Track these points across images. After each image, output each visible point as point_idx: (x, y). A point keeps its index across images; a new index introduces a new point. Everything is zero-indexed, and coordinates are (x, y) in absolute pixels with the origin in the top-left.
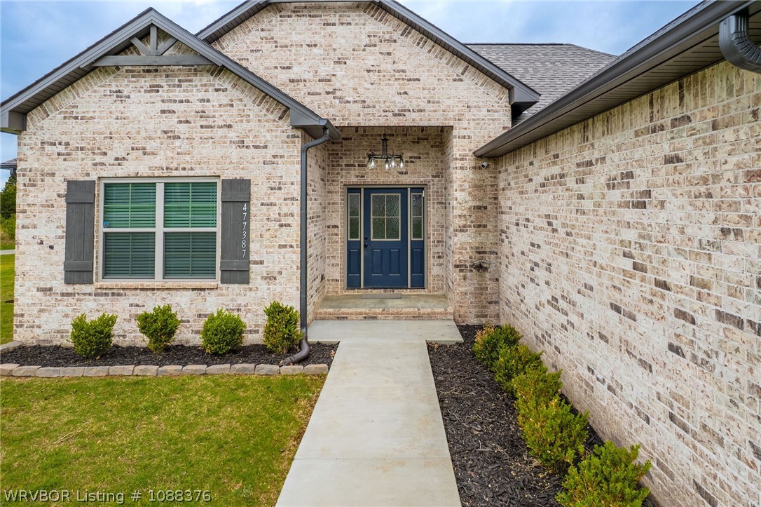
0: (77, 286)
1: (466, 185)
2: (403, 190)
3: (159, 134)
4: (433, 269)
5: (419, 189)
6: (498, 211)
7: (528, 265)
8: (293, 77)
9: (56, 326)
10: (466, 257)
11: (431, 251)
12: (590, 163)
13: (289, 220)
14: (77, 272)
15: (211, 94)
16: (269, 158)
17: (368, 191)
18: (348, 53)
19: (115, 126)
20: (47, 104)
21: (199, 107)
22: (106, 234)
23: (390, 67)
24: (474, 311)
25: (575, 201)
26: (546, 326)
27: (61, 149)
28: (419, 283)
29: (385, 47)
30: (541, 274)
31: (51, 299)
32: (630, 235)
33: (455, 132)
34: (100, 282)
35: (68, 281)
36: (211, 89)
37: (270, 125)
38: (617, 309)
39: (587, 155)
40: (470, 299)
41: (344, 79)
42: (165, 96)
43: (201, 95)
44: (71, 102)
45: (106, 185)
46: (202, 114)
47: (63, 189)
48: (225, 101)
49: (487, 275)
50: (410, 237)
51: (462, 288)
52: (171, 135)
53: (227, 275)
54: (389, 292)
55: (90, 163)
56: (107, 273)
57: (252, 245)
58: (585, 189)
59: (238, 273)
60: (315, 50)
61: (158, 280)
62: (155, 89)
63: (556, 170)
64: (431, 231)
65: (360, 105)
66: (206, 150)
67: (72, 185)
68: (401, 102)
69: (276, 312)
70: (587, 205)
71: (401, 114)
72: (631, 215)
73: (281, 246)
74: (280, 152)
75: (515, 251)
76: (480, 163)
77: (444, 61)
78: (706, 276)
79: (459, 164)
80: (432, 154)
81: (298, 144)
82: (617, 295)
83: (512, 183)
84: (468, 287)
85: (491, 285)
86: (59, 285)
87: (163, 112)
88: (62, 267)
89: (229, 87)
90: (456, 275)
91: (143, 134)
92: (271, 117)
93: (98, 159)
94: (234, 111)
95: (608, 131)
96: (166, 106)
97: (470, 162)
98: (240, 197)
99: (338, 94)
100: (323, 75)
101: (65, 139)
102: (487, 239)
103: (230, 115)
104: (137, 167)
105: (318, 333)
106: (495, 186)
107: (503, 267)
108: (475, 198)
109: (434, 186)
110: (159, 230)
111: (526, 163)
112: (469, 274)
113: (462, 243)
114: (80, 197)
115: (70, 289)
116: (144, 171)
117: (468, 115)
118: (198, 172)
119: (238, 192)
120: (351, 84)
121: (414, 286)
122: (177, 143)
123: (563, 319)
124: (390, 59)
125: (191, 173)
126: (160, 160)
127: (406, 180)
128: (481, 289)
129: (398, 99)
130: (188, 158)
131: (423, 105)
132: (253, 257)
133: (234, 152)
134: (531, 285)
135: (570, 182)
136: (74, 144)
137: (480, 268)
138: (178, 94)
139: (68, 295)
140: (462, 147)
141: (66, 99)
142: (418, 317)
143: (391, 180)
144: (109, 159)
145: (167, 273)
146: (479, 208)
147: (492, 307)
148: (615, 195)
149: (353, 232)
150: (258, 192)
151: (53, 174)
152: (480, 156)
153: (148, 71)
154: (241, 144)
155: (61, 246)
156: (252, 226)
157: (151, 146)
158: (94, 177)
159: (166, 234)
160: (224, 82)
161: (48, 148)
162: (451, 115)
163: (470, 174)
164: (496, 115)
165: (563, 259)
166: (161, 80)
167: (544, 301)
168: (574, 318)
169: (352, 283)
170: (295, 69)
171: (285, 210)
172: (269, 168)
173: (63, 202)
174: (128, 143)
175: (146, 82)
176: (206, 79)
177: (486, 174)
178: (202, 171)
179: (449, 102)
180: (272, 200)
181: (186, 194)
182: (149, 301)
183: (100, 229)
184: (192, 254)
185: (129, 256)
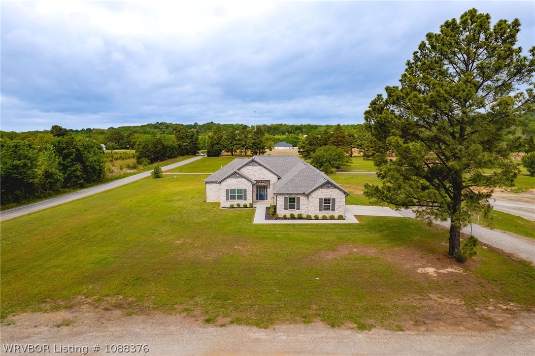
1: (272, 188)
2: (264, 186)
4: (269, 197)
9: (225, 205)
11: (268, 195)
13: (251, 194)
14: (227, 199)
17: (259, 186)
18: (257, 171)
19: (231, 183)
20: (223, 181)
31: (224, 202)
33: (271, 181)
40: (272, 202)
42: (237, 180)
44: (226, 180)
46: (241, 182)
48: (243, 180)
50: (265, 193)
54: (262, 201)
55: (228, 187)
57: (247, 196)
59: (245, 199)
60: (252, 170)
62: (235, 179)
65: (258, 177)
66: (241, 186)
67: (226, 190)
69: (250, 203)
71: (264, 179)
73: (250, 197)
74: (250, 186)
79: (271, 185)
86: (225, 200)
87: (236, 182)
92: (248, 182)
99: (255, 176)
100: (253, 173)
101: (226, 185)
103: (244, 182)
104: (233, 188)
105: (254, 206)
110: (236, 195)
117: (272, 179)
119: (245, 190)
120: (257, 175)
121: (266, 199)
122: (238, 185)
124: (262, 171)
126: (236, 187)
129: (263, 177)
130: (239, 187)
131: (266, 177)
132: (247, 198)
133: (245, 186)
139: (226, 202)
140: (271, 183)
144: (230, 187)
145: (237, 199)
149: (257, 192)
150: (247, 190)
151: (224, 188)
153: (234, 177)
155: (225, 196)
156: (247, 194)
157: (235, 185)
158: (229, 189)
161: (224, 186)
162: (270, 179)
169: (257, 199)
170: (250, 173)
172: (248, 188)
174: (232, 185)
178: (241, 188)
179: (270, 177)
180: (249, 191)
181: (240, 191)
182: (235, 202)
183: (230, 195)
184: (240, 197)
185: (233, 197)
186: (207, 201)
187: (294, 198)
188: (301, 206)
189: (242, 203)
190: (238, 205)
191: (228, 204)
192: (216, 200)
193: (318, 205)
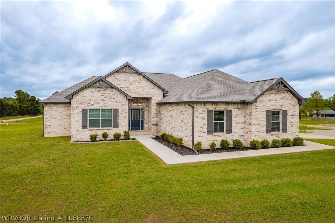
0: (84, 129)
1: (155, 109)
2: (139, 109)
3: (101, 100)
4: (146, 126)
5: (142, 109)
6: (161, 114)
7: (168, 124)
8: (121, 87)
9: (80, 137)
10: (154, 123)
11: (145, 122)
12: (178, 109)
13: (126, 116)
14: (84, 127)
15: (111, 92)
16: (122, 105)
17: (132, 109)
18: (132, 82)
19: (92, 98)
20: (77, 94)
21: (108, 95)
22: (89, 119)
23: (140, 85)
24: (156, 133)
25: (176, 114)
26: (171, 132)
27: (80, 102)
28: (142, 129)
29: (139, 81)
30: (170, 124)
31: (79, 132)
32: (182, 118)
33: (153, 99)
34: (89, 128)
35: (82, 129)
36: (111, 91)
37: (122, 99)
38: (181, 127)
39: (178, 108)
40: (155, 131)
41: (131, 87)
42: (102, 92)
43: (109, 92)
44: (82, 93)
45: (89, 109)
46: (109, 96)
47: (81, 110)
48: (114, 94)
49: (158, 126)
50: (141, 119)
51: (154, 129)
52: (103, 100)
53: (114, 127)
54: (136, 131)
55: (86, 105)
56: (90, 127)
57: (119, 121)
58: (177, 112)
59: (116, 126)
60: (125, 81)
61: (100, 128)
62: (100, 91)
63: (173, 109)
64: (145, 118)
65: (134, 93)
66: (110, 103)
67: (83, 109)
68: (142, 93)
69: (125, 132)
70: (177, 114)
71: (142, 95)
72: (182, 116)
73: (124, 121)
74: (124, 104)
75: (164, 121)
76: (157, 105)
77: (151, 85)
78: (188, 122)
79: (153, 105)
80: (145, 102)
81: (127, 102)
82: (181, 125)
83: (164, 109)
84: (155, 128)
85: (159, 128)
86: (80, 129)
87: (101, 95)
88: (81, 126)
89: (114, 91)
90: (153, 126)
91: (97, 100)
92: (122, 97)
93: (88, 104)
94: (115, 96)
95: (180, 106)
96: (102, 94)
97: (155, 105)
98: (117, 112)
99: (130, 90)
100: (127, 87)
101: (81, 100)
102: (158, 119)
103: (113, 97)
104: (96, 106)
106: (160, 109)
107: (162, 124)
108: (156, 111)
109: (146, 108)
110: (100, 118)
111: (167, 107)
112: (155, 126)
113: (154, 120)
114: (85, 112)
115: (83, 130)
116: (97, 107)
117: (155, 96)
118: (108, 107)
119: (116, 111)
120: (133, 89)
121: (141, 130)
122: (104, 102)
123: (174, 130)
124: (140, 84)
125: (107, 107)
126: (101, 105)
127: (140, 107)
128: (157, 129)
129: (142, 92)
130: (106, 104)
131: (147, 93)
132: (119, 123)
133: (115, 104)
134: (168, 126)
135: (175, 111)
136: (83, 101)
137: (157, 125)
138: (104, 92)
139: (82, 131)
140: (154, 102)
141: (81, 93)
142: (146, 134)
143: (137, 107)
144: (90, 105)
145: (102, 126)
146: (157, 113)
147: (159, 132)
148: (181, 113)
150: (120, 111)
151: (79, 107)
152: (157, 103)
153: (98, 87)
154: (117, 102)
155: (81, 122)
156: (119, 117)
157: (99, 102)
158: (87, 108)
159: (102, 119)
160: (113, 90)
161: (78, 102)
162: (152, 95)
163: (155, 107)
164: (160, 96)
165: (174, 122)
166: (100, 89)
167: (170, 128)
168: (175, 130)
170: (121, 85)
171: (125, 114)
172: (122, 107)
173: (81, 113)
174: (94, 101)
175: (98, 89)
176: (110, 89)
177: (158, 107)
178: (109, 107)
179: (152, 93)
180: (123, 112)
181: (106, 111)
182: (99, 132)
183: (88, 118)
184: (107, 123)
185: (94, 123)
186: (46, 135)
187: (222, 113)
188: (234, 127)
189: (111, 132)
190: (105, 136)
191: (85, 135)
192: (61, 133)
193: (265, 123)
